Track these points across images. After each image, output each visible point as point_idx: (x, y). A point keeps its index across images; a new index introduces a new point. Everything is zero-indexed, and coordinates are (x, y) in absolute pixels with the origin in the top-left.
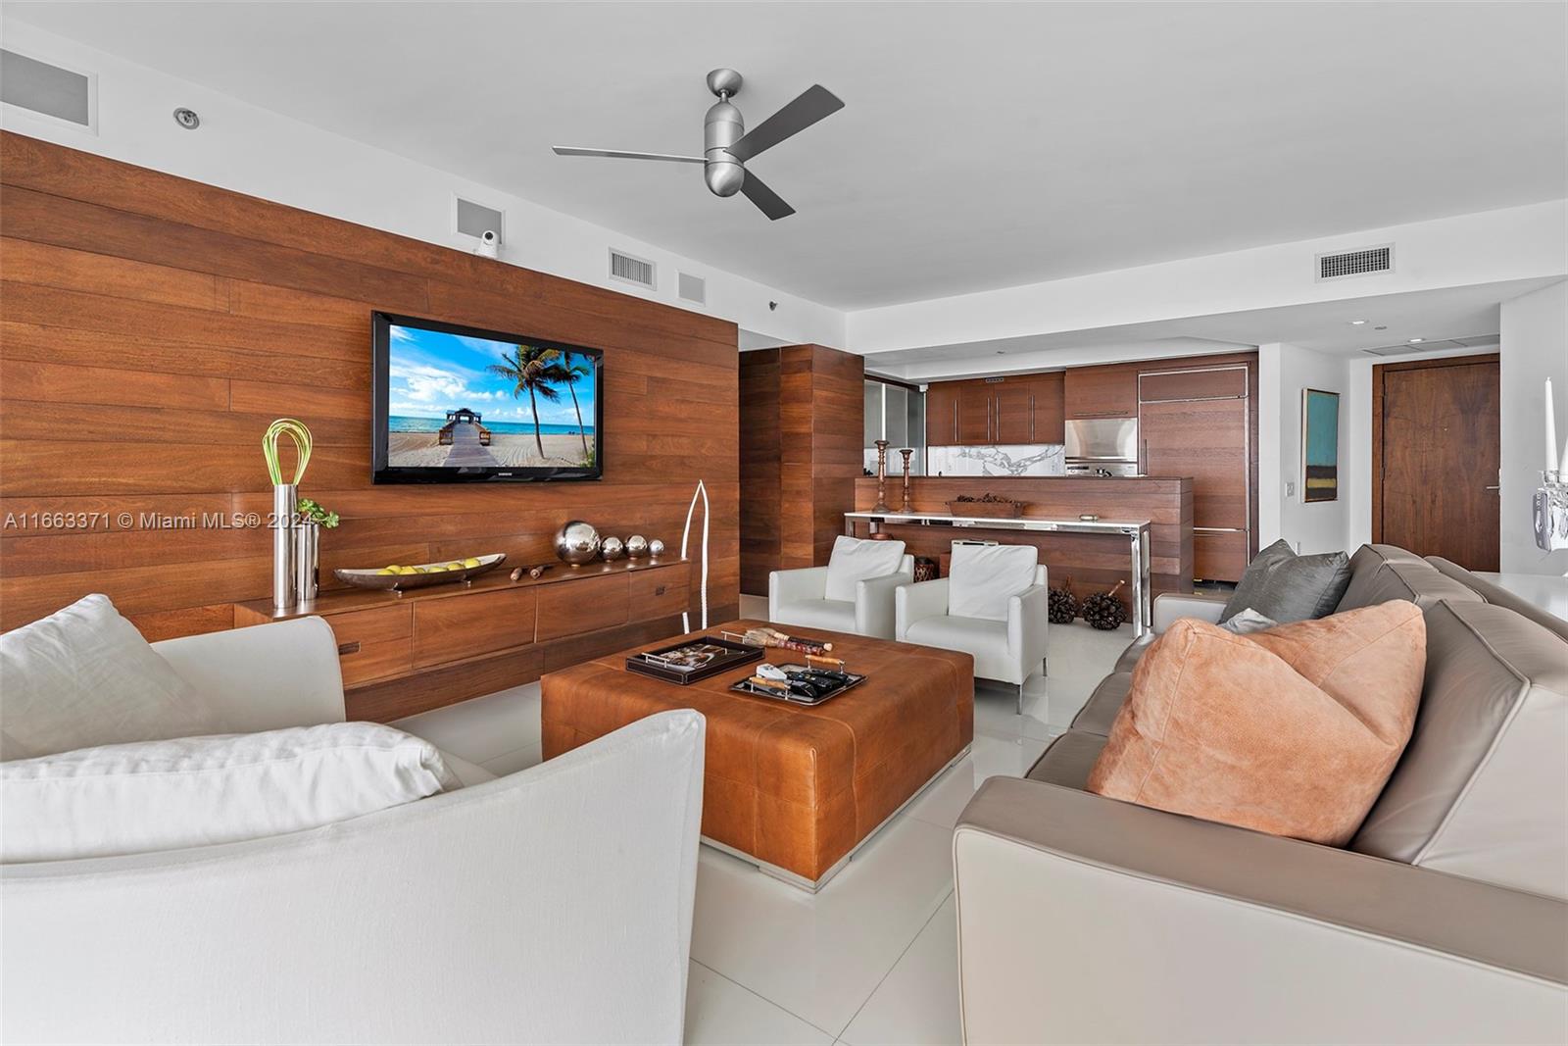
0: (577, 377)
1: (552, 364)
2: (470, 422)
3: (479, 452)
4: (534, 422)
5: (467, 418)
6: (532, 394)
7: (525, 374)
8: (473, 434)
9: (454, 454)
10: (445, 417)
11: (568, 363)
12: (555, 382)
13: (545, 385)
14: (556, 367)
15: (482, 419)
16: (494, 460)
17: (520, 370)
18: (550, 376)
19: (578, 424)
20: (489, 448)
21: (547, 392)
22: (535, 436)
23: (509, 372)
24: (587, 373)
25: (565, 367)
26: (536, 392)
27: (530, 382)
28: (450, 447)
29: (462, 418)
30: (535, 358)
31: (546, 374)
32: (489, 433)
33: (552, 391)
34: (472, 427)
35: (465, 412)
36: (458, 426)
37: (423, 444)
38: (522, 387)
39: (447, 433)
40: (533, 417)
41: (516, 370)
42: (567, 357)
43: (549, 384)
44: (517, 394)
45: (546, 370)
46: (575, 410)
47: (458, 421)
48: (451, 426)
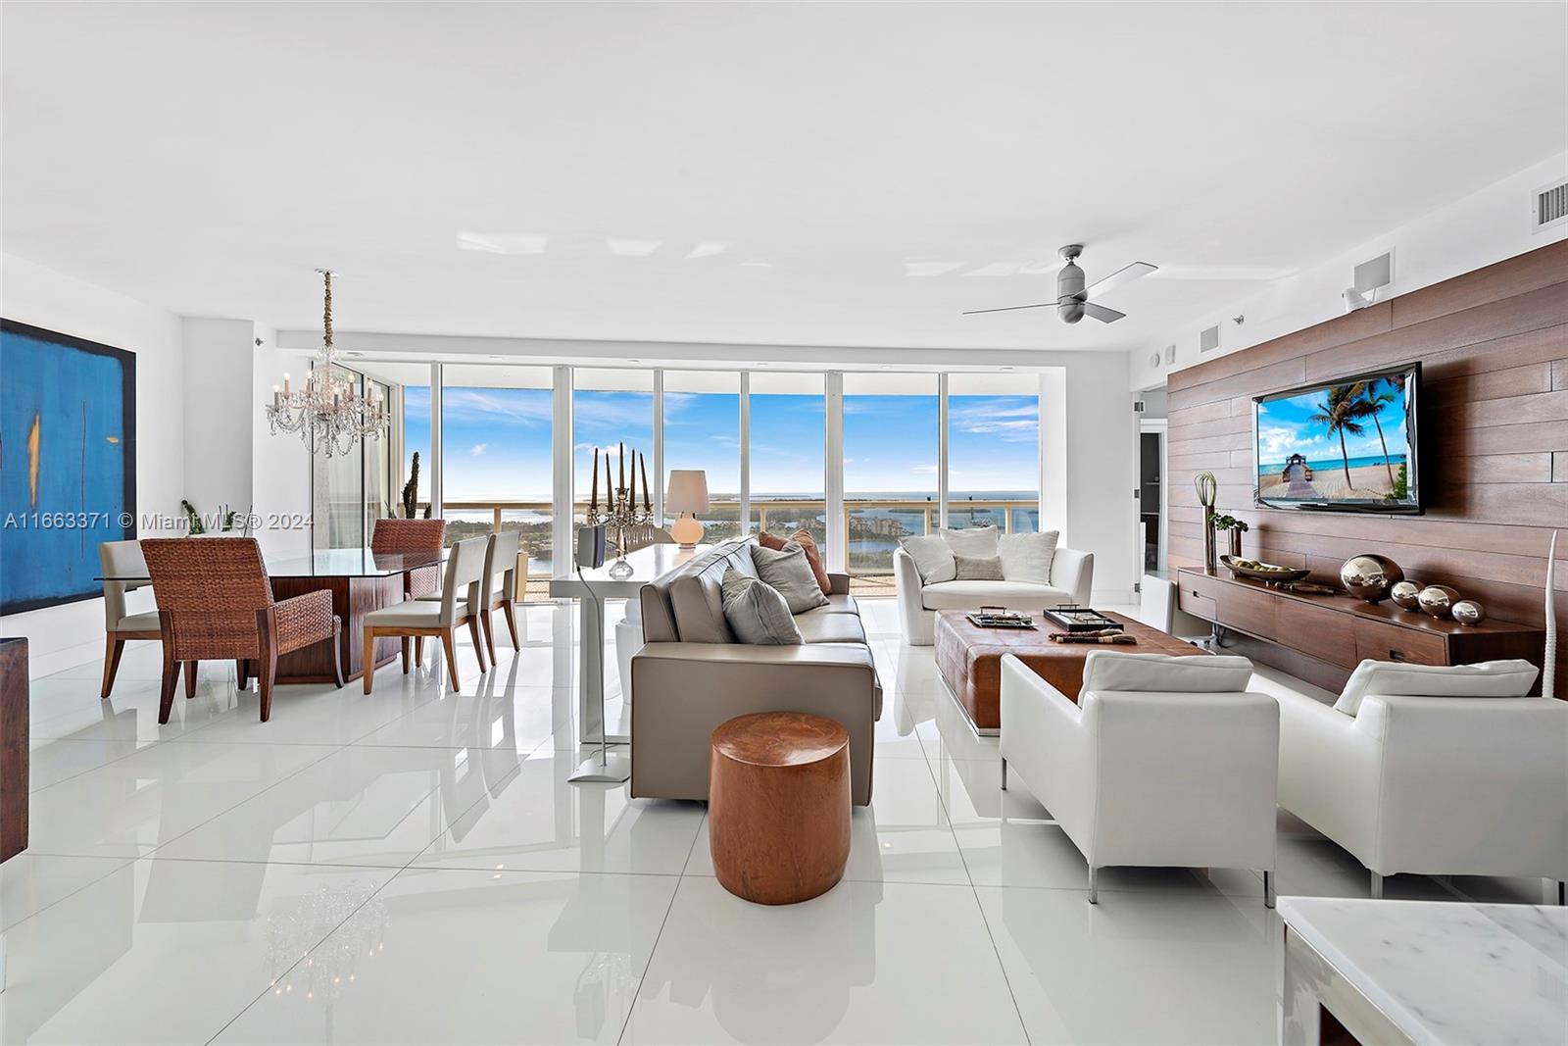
0: (1381, 406)
1: (1357, 400)
2: (1299, 463)
4: (1343, 458)
5: (1297, 461)
6: (1341, 433)
7: (1335, 416)
9: (1292, 488)
10: (1285, 462)
11: (1372, 395)
12: (1360, 417)
13: (1351, 422)
14: (1361, 403)
15: (1307, 460)
16: (1315, 492)
17: (1331, 414)
18: (1355, 414)
19: (1383, 454)
20: (1311, 483)
21: (1354, 429)
22: (1344, 471)
23: (1324, 418)
24: (1390, 399)
25: (1369, 400)
26: (1344, 430)
27: (1338, 424)
30: (1343, 400)
31: (1352, 412)
32: (1311, 471)
33: (1357, 426)
34: (1301, 467)
35: (1296, 456)
37: (1275, 482)
38: (1333, 429)
40: (1342, 454)
41: (1328, 414)
42: (1371, 390)
43: (1355, 421)
44: (1330, 435)
45: (1352, 408)
46: (1380, 440)
47: (1293, 464)
48: (1288, 468)
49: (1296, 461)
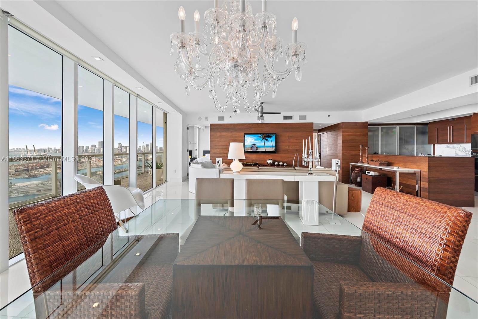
0: (271, 137)
4: (264, 145)
7: (263, 137)
18: (267, 137)
21: (267, 140)
23: (261, 137)
24: (274, 136)
26: (265, 140)
27: (264, 139)
31: (266, 137)
35: (254, 144)
38: (262, 139)
39: (252, 147)
43: (267, 138)
44: (262, 141)
46: (271, 143)
47: (253, 146)
49: (254, 145)
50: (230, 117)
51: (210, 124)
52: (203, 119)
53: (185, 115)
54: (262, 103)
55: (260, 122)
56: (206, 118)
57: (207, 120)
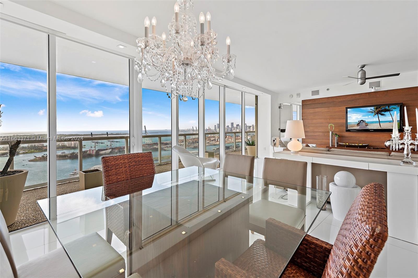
0: (392, 110)
2: (363, 122)
3: (365, 127)
4: (379, 121)
5: (362, 122)
6: (378, 115)
7: (376, 112)
8: (364, 124)
12: (385, 112)
14: (385, 109)
16: (369, 128)
17: (375, 111)
18: (383, 111)
19: (392, 120)
20: (367, 126)
21: (382, 115)
22: (379, 124)
23: (372, 112)
25: (388, 109)
26: (379, 115)
27: (377, 113)
28: (359, 127)
29: (361, 122)
30: (379, 108)
31: (382, 111)
32: (367, 124)
34: (363, 123)
35: (362, 120)
36: (360, 123)
37: (354, 126)
38: (375, 114)
39: (358, 124)
40: (378, 120)
41: (374, 111)
42: (389, 106)
43: (383, 113)
45: (382, 110)
48: (359, 123)
50: (328, 89)
51: (302, 100)
52: (295, 96)
53: (274, 94)
54: (363, 66)
55: (373, 90)
56: (298, 95)
57: (299, 96)
